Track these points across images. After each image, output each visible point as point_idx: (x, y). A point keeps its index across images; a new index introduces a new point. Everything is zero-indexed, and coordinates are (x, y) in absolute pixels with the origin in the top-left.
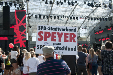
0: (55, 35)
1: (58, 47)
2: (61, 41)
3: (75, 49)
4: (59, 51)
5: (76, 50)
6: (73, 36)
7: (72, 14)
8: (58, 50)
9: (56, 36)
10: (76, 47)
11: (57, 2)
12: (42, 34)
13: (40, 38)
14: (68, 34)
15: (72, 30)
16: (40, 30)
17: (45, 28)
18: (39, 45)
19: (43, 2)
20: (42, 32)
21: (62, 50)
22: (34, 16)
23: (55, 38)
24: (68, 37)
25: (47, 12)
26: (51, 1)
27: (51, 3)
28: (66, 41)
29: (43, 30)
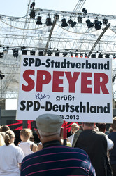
0: (60, 78)
1: (68, 104)
2: (74, 92)
3: (106, 110)
4: (70, 113)
5: (108, 112)
6: (101, 80)
7: (97, 48)
8: (67, 111)
9: (62, 80)
10: (108, 104)
11: (64, 21)
12: (31, 76)
13: (26, 84)
14: (90, 75)
15: (100, 66)
16: (28, 68)
17: (38, 62)
18: (24, 102)
19: (32, 20)
20: (32, 72)
21: (77, 111)
22: (11, 52)
23: (60, 85)
24: (90, 82)
25: (40, 44)
26: (49, 20)
27: (49, 23)
28: (85, 90)
29: (33, 67)
